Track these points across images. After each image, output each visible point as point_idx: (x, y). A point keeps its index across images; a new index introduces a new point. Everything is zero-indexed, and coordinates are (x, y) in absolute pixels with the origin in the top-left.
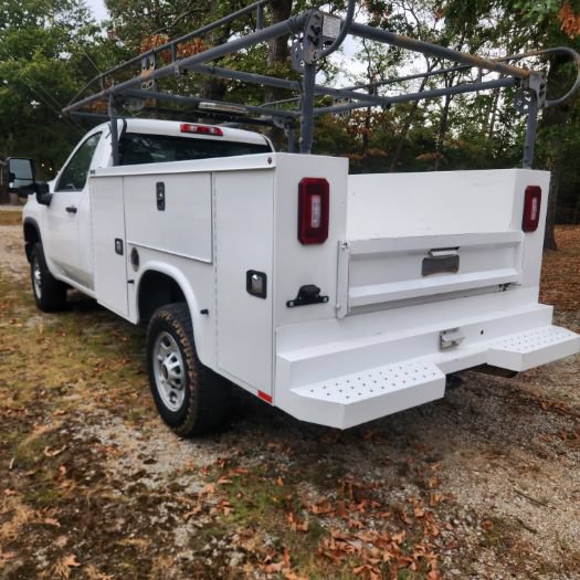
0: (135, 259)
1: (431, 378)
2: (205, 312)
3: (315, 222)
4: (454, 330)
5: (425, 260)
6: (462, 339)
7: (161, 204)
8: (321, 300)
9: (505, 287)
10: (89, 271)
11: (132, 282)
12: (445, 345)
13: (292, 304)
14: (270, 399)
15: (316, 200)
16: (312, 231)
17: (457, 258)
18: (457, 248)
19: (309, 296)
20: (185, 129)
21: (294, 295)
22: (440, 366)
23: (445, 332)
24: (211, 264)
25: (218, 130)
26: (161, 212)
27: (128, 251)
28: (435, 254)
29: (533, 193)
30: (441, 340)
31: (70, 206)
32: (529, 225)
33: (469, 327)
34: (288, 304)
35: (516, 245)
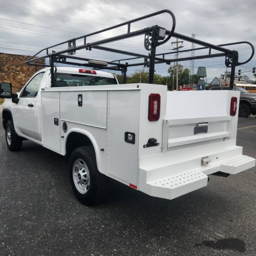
0: (65, 127)
1: (202, 178)
2: (102, 150)
3: (155, 112)
4: (207, 157)
5: (195, 128)
6: (210, 161)
7: (80, 104)
8: (156, 145)
9: (224, 139)
10: (39, 132)
11: (63, 137)
12: (204, 163)
13: (146, 146)
14: (136, 187)
15: (156, 102)
16: (153, 116)
17: (207, 127)
18: (207, 123)
19: (152, 143)
20: (81, 71)
21: (146, 143)
22: (204, 172)
23: (203, 158)
24: (106, 129)
25: (95, 72)
26: (80, 107)
27: (61, 124)
28: (199, 125)
29: (234, 100)
30: (202, 161)
31: (30, 104)
32: (233, 113)
33: (212, 156)
34: (144, 146)
35: (228, 121)
